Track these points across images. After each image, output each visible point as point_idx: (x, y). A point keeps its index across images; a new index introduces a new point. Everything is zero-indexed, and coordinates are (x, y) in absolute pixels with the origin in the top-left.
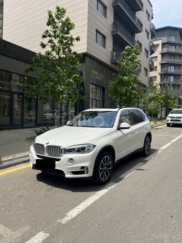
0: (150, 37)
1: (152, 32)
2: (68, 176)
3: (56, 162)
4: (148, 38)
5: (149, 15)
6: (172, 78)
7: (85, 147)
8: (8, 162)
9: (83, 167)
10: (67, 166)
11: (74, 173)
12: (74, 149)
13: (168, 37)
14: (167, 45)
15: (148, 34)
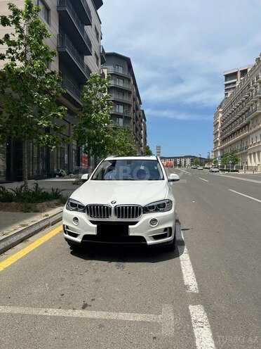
0: (100, 63)
1: (102, 57)
2: (150, 242)
3: (130, 227)
4: (98, 64)
5: (98, 34)
6: (121, 121)
7: (164, 204)
8: (18, 236)
9: (166, 229)
10: (149, 229)
11: (156, 238)
12: (152, 207)
13: (115, 67)
14: (114, 77)
15: (97, 58)
